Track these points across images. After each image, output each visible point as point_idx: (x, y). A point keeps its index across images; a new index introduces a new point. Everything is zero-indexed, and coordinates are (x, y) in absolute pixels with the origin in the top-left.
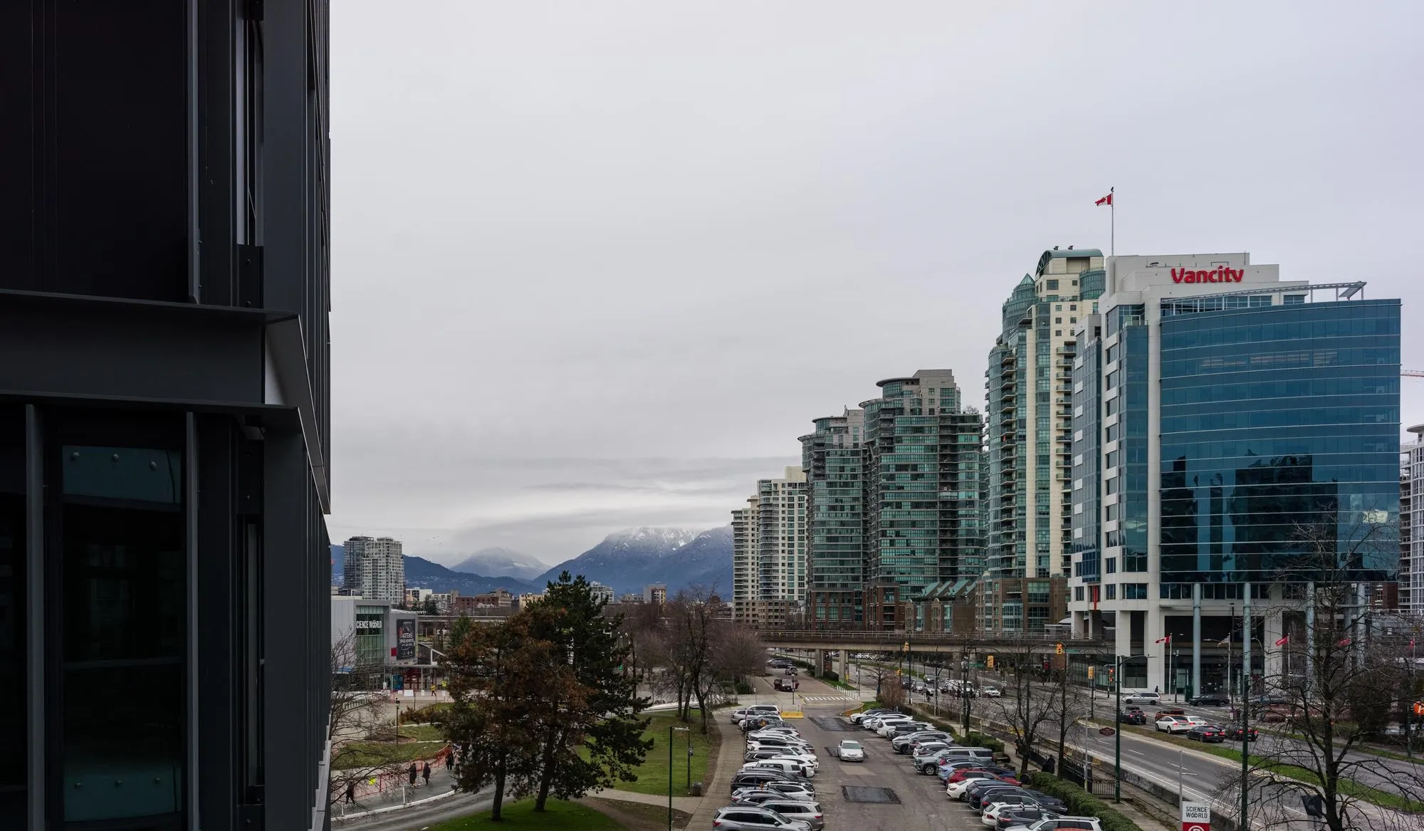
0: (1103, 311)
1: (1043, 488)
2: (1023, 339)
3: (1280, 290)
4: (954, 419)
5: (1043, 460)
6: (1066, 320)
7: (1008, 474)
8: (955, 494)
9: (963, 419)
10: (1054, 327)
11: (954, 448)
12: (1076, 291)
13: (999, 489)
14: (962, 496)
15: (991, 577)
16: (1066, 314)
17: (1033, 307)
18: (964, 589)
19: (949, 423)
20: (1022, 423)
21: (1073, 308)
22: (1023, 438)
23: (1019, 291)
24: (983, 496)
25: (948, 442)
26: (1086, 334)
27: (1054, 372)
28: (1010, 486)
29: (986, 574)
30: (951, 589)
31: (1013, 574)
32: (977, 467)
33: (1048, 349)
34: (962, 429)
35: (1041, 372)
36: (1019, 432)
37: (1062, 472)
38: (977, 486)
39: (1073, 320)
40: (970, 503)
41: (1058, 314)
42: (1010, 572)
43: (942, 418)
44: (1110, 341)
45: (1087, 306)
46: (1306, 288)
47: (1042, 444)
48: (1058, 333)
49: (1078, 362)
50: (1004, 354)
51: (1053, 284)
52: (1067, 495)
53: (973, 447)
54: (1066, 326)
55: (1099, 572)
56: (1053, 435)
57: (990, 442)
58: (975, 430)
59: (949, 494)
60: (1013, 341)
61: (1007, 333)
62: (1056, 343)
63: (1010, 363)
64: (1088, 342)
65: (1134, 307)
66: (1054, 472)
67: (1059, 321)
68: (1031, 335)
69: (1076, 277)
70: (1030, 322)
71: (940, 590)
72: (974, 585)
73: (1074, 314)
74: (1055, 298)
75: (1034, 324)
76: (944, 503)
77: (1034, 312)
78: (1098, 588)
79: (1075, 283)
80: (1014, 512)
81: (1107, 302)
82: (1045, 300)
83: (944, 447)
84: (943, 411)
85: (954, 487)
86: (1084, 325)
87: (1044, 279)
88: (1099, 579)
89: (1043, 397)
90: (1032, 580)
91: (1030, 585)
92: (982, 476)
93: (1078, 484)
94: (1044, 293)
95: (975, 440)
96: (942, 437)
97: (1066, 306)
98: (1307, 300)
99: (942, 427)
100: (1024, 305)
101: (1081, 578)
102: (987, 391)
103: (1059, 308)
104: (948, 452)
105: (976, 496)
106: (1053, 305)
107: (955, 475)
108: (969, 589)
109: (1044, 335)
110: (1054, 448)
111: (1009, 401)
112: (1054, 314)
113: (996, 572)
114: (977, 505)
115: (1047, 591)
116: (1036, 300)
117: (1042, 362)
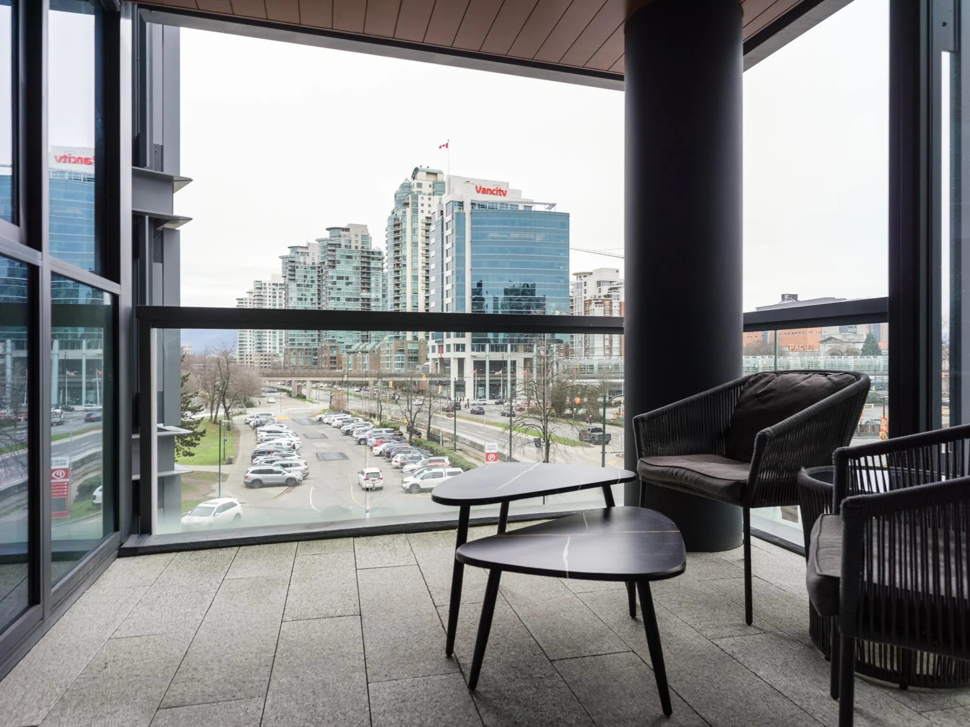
0: (444, 202)
1: (415, 293)
2: (405, 212)
3: (522, 203)
4: (368, 252)
5: (415, 278)
6: (426, 205)
7: (398, 285)
8: (369, 294)
9: (373, 253)
10: (420, 208)
11: (369, 268)
12: (431, 190)
13: (393, 292)
14: (373, 295)
15: (389, 340)
16: (426, 202)
17: (410, 196)
18: (374, 347)
19: (365, 255)
20: (404, 257)
21: (430, 199)
22: (405, 265)
23: (403, 186)
24: (384, 296)
25: (365, 265)
26: (436, 213)
27: (420, 232)
28: (398, 291)
29: (386, 338)
30: (367, 347)
31: (400, 338)
32: (380, 280)
33: (417, 219)
34: (373, 259)
35: (414, 231)
36: (403, 262)
37: (424, 285)
38: (381, 291)
39: (430, 206)
40: (377, 300)
41: (422, 202)
42: (399, 337)
43: (362, 252)
44: (447, 219)
45: (436, 198)
46: (533, 203)
47: (415, 270)
48: (422, 211)
49: (432, 228)
50: (395, 219)
51: (420, 185)
52: (427, 297)
53: (379, 269)
54: (426, 208)
55: (443, 338)
56: (420, 265)
57: (388, 267)
58: (379, 260)
59: (366, 294)
60: (400, 213)
61: (397, 208)
62: (422, 217)
63: (398, 225)
64: (437, 218)
65: (459, 202)
66: (421, 285)
67: (422, 205)
68: (409, 210)
69: (431, 183)
70: (408, 204)
71: (361, 347)
72: (379, 345)
73: (430, 202)
74: (420, 192)
75: (410, 205)
76: (363, 299)
77: (410, 198)
78: (442, 346)
79: (430, 186)
80: (400, 306)
81: (446, 198)
82: (415, 193)
83: (363, 268)
84: (363, 247)
85: (369, 290)
86: (435, 209)
87: (415, 182)
88: (443, 341)
89: (415, 244)
90: (410, 342)
91: (409, 344)
92: (384, 285)
93: (432, 292)
94: (415, 189)
95: (380, 265)
96: (362, 262)
97: (426, 197)
98: (533, 209)
99: (363, 257)
100: (405, 194)
101: (434, 341)
102: (387, 239)
103: (422, 198)
104: (365, 270)
105: (380, 296)
106: (420, 196)
107: (369, 284)
108: (377, 347)
109: (415, 212)
110: (421, 273)
111: (397, 245)
112: (420, 201)
113: (391, 337)
114: (381, 301)
115: (417, 348)
116: (412, 193)
117: (414, 226)
